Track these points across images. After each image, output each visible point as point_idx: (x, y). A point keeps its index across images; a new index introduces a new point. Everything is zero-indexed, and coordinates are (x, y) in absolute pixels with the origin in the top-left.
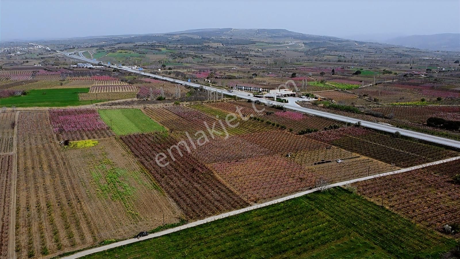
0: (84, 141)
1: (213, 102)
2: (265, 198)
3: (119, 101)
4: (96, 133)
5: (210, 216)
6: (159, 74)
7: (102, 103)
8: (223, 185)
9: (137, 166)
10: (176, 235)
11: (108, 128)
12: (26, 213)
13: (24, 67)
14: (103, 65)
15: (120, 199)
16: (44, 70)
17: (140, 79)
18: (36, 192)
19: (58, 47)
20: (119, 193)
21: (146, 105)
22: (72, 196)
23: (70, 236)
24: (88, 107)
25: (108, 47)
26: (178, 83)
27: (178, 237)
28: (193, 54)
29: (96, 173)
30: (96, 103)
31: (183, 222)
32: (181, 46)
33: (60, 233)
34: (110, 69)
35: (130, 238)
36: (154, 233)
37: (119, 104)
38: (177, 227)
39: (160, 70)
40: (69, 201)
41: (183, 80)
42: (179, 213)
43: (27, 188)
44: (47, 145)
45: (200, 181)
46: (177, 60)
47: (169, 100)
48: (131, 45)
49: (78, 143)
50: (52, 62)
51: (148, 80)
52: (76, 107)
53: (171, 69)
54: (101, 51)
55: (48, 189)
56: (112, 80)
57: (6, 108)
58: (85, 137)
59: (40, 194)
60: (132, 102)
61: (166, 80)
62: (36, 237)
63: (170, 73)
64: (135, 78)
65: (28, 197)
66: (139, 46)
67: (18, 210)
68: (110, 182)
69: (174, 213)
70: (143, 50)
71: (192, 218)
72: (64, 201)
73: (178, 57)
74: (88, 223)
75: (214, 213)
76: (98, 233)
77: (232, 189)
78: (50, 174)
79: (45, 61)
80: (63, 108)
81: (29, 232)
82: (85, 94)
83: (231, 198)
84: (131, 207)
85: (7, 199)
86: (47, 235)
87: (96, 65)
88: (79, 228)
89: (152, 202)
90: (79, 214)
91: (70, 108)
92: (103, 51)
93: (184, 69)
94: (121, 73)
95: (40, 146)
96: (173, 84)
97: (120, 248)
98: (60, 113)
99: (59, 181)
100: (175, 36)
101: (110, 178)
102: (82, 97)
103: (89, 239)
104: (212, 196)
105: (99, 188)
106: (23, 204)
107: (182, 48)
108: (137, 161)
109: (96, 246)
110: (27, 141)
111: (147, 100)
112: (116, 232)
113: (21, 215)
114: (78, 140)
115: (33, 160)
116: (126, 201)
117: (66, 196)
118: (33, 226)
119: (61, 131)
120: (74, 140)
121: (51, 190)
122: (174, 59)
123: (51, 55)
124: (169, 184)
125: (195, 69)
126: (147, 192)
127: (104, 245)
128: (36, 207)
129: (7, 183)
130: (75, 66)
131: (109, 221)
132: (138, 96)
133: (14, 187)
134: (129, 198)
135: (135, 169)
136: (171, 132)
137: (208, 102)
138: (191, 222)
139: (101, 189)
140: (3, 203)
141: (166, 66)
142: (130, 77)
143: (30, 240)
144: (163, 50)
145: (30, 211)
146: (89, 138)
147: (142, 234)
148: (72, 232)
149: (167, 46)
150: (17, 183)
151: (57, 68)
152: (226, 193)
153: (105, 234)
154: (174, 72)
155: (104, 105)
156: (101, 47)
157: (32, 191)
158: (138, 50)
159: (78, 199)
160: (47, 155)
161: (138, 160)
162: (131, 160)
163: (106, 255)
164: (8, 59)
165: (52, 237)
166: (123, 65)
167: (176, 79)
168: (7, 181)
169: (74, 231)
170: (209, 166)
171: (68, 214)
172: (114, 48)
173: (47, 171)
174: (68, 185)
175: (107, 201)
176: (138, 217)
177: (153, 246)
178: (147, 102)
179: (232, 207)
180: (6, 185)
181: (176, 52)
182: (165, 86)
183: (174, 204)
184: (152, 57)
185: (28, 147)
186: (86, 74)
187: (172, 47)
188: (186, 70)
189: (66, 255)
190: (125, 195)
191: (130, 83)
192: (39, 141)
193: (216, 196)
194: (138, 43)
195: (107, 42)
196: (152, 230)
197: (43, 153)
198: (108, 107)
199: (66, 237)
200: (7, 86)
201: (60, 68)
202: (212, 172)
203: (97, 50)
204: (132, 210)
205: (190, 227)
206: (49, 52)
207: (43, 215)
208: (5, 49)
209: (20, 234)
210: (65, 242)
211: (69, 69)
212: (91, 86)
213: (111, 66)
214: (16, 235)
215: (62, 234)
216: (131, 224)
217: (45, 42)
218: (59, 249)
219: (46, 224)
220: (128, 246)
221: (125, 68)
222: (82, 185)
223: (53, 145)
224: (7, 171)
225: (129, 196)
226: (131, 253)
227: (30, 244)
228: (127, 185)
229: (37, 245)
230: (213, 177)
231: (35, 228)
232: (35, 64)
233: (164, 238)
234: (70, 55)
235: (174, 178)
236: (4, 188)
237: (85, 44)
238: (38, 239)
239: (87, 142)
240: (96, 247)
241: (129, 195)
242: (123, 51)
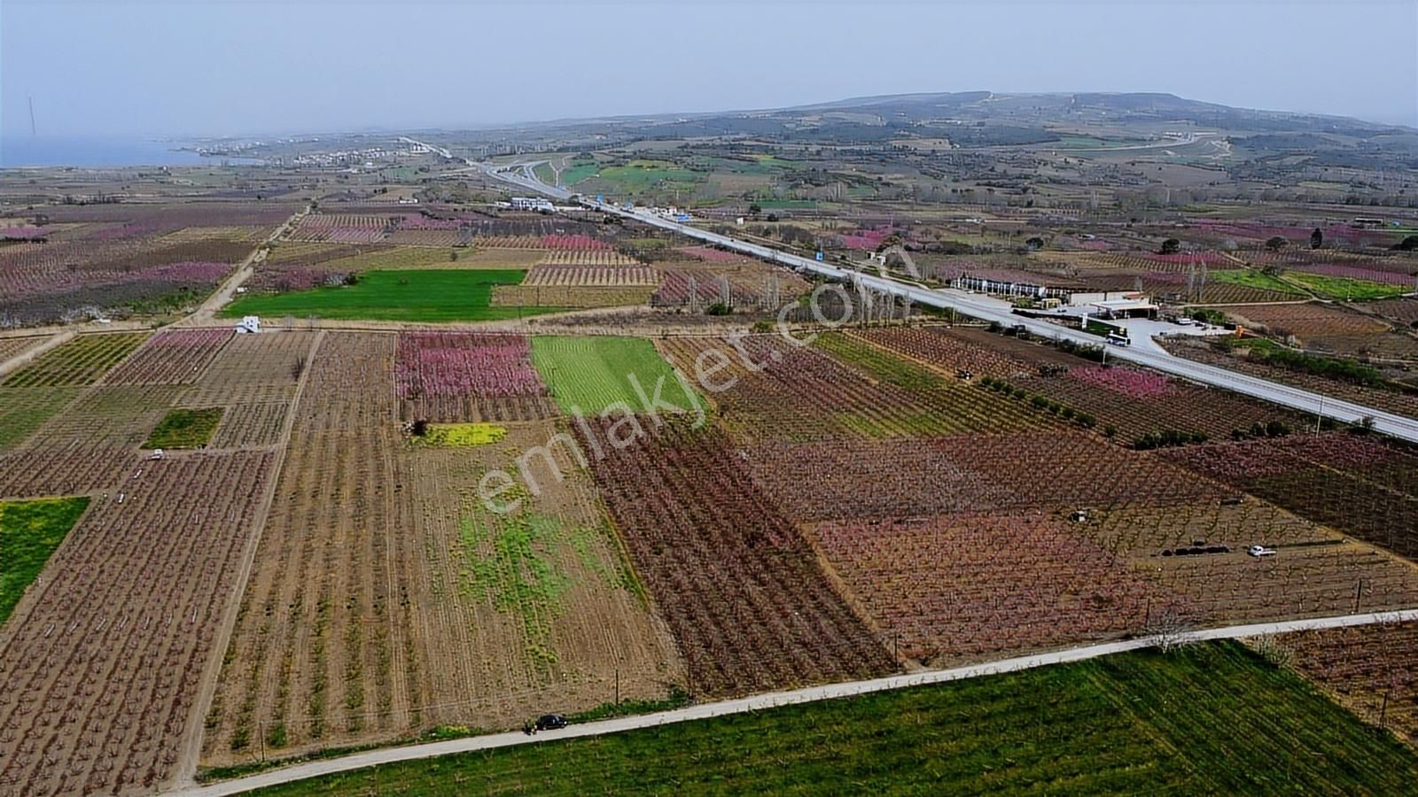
0: (468, 426)
1: (875, 325)
2: (960, 654)
3: (598, 312)
4: (509, 404)
5: (767, 689)
6: (734, 233)
7: (549, 317)
8: (838, 598)
9: (593, 512)
10: (644, 739)
11: (544, 393)
12: (262, 621)
13: (379, 205)
14: (581, 204)
15: (520, 608)
16: (421, 215)
17: (673, 249)
18: (304, 565)
19: (473, 150)
20: (519, 590)
21: (670, 328)
22: (392, 585)
23: (354, 703)
24: (507, 326)
25: (606, 151)
26: (782, 264)
27: (652, 745)
28: (854, 172)
29: (475, 523)
30: (533, 314)
31: (679, 699)
32: (819, 148)
33: (330, 690)
34: (599, 214)
35: (512, 730)
36: (583, 723)
37: (596, 320)
38: (655, 714)
39: (740, 221)
40: (380, 598)
41: (801, 255)
42: (676, 669)
43: (286, 550)
44: (367, 431)
45: (766, 576)
46: (799, 192)
47: (742, 313)
48: (671, 145)
49: (450, 429)
50: (446, 194)
51: (698, 250)
52: (474, 326)
53: (776, 220)
54: (583, 162)
55: (335, 559)
56: (596, 247)
57: (293, 319)
58: (476, 415)
59: (311, 573)
60: (636, 317)
61: (750, 254)
62: (268, 690)
63: (767, 233)
64: (662, 246)
65: (279, 576)
66: (693, 147)
67: (245, 608)
68: (505, 554)
69: (661, 667)
70: (704, 160)
71: (709, 690)
72: (367, 599)
73: (806, 182)
74: (411, 669)
75: (781, 684)
76: (432, 701)
77: (860, 609)
78: (353, 517)
79: (429, 190)
80: (441, 326)
81: (254, 677)
82: (510, 288)
83: (849, 639)
84: (541, 635)
85: (226, 576)
86: (298, 689)
87: (562, 203)
88: (382, 681)
89: (607, 627)
90: (395, 640)
91: (458, 326)
92: (592, 161)
93: (813, 220)
94: (624, 227)
95: (351, 433)
96: (767, 266)
97: (477, 755)
98: (430, 342)
99: (370, 539)
100: (807, 119)
101: (509, 541)
102: (501, 295)
103: (401, 716)
104: (791, 625)
105: (470, 569)
106: (261, 596)
107: (823, 154)
108: (598, 497)
109: (414, 741)
110: (322, 416)
111: (678, 312)
112: (480, 707)
113: (246, 624)
114: (453, 422)
115: (320, 474)
116: (534, 616)
117: (375, 583)
118: (268, 662)
119: (414, 394)
120: (442, 421)
121: (341, 562)
122: (791, 188)
123: (450, 174)
124: (670, 576)
125: (849, 221)
126: (600, 593)
127: (434, 740)
128: (291, 606)
129: (239, 530)
130: (506, 204)
131: (469, 672)
132: (655, 300)
133: (251, 545)
134: (543, 606)
135: (584, 522)
136: (722, 415)
137: (859, 327)
138: (704, 703)
139: (475, 572)
140: (212, 587)
141: (763, 210)
142: (649, 240)
143: (249, 699)
144: (765, 159)
145: (272, 617)
146: (485, 419)
147: (547, 722)
148: (362, 690)
149: (777, 147)
150: (263, 533)
151: (455, 210)
152: (839, 624)
153: (445, 708)
154: (782, 229)
155: (551, 322)
156: (585, 153)
157: (296, 557)
158: (689, 160)
159: (406, 596)
160: (361, 461)
161: (600, 495)
162: (583, 491)
163: (432, 770)
164: (339, 182)
165: (307, 698)
166: (638, 205)
167: (783, 249)
168: (240, 524)
169: (369, 687)
170: (806, 530)
171: (367, 635)
172: (622, 155)
173: (347, 506)
174: (390, 553)
175: (481, 610)
176: (553, 668)
177: (571, 764)
178: (677, 318)
179: (845, 669)
180: (236, 536)
181: (802, 167)
182: (743, 270)
183: (667, 640)
184: (728, 181)
185: (319, 434)
186: (527, 230)
187: (791, 152)
188: (818, 224)
189: (327, 756)
190: (536, 598)
191: (641, 259)
192: (352, 419)
193: (803, 626)
194: (692, 141)
195: (606, 135)
196: (581, 714)
197: (353, 450)
198: (562, 328)
199: (342, 702)
200: (316, 259)
201: (464, 210)
202: (811, 551)
203: (574, 158)
204: (541, 646)
205: (695, 718)
206: (447, 162)
207: (300, 633)
208: (339, 154)
209: (231, 679)
210: (336, 716)
211: (485, 214)
212: (532, 265)
213: (602, 208)
214: (221, 680)
215: (336, 691)
216: (529, 686)
217: (442, 135)
218: (316, 734)
219: (301, 659)
220: (501, 754)
221: (642, 214)
222: (428, 555)
223: (384, 432)
224: (250, 496)
225: (545, 602)
226: (503, 775)
227: (246, 710)
228: (548, 566)
229: (263, 716)
230: (812, 567)
231: (270, 667)
232: (401, 199)
233: (609, 743)
234: (499, 172)
235: (691, 559)
236: (229, 543)
237: (545, 141)
238: (270, 700)
239: (475, 430)
240: (411, 742)
241: (547, 597)
242: (645, 163)
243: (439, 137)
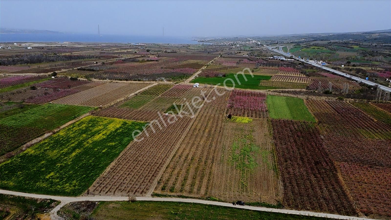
0: (243, 118)
1: (381, 102)
2: (381, 215)
3: (289, 90)
4: (256, 113)
5: (308, 210)
6: (339, 69)
7: (274, 90)
8: (341, 187)
9: (270, 146)
10: (266, 215)
11: (267, 111)
12: (177, 159)
13: (238, 56)
14: (293, 59)
15: (242, 169)
16: (247, 59)
17: (318, 73)
18: (191, 148)
19: (266, 42)
20: (243, 164)
21: (310, 96)
22: (211, 157)
23: (192, 185)
24: (262, 91)
25: (305, 44)
26: (353, 80)
27: (267, 217)
28: (388, 52)
29: (237, 144)
30: (270, 89)
31: (279, 206)
32: (377, 44)
33: (188, 180)
34: (298, 62)
35: (230, 202)
36: (249, 206)
37: (288, 92)
38: (271, 209)
39: (343, 66)
40: (207, 159)
41: (361, 78)
42: (281, 197)
43: (188, 143)
44: (217, 115)
45: (319, 176)
46: (366, 58)
47: (335, 94)
48: (325, 42)
49: (238, 118)
50: (256, 54)
51: (325, 74)
52: (252, 91)
53: (355, 66)
54: (297, 46)
55: (199, 147)
56: (294, 71)
57: (207, 85)
58: (246, 115)
59: (192, 150)
60: (300, 92)
61: (343, 76)
62: (174, 177)
63: (351, 70)
64: (315, 72)
65: (184, 149)
66: (333, 43)
67: (174, 156)
68: (242, 154)
69: (277, 195)
70: (335, 47)
71: (289, 206)
72: (203, 160)
73: (369, 55)
74: (209, 180)
75: (313, 209)
76: (211, 189)
77: (348, 192)
78: (207, 137)
79: (251, 53)
80: (244, 90)
81: (171, 173)
82: (266, 81)
83: (341, 201)
84: (245, 178)
85: (173, 147)
86: (181, 178)
87: (288, 58)
88: (201, 181)
89: (265, 180)
90: (208, 171)
91: (249, 90)
92: (299, 46)
93: (369, 67)
94: (305, 66)
95: (213, 115)
96: (348, 80)
97: (218, 207)
98: (239, 94)
99: (209, 144)
100: (374, 35)
101: (244, 150)
102: (263, 83)
103: (203, 192)
104: (322, 192)
105: (232, 156)
106: (179, 153)
107: (377, 46)
108: (273, 142)
109: (204, 199)
110: (207, 110)
111: (314, 92)
112: (223, 194)
113: (174, 160)
114: (239, 116)
115: (202, 125)
116: (245, 172)
117: (207, 155)
118: (176, 170)
119: (231, 107)
120: (236, 115)
121: (200, 148)
122: (364, 56)
123: (258, 49)
124: (287, 169)
125: (382, 68)
126: (266, 170)
127: (209, 200)
128: (185, 157)
129: (179, 136)
130: (272, 58)
131: (223, 184)
132: (308, 88)
133: (181, 140)
134: (248, 170)
135: (267, 149)
136: (319, 124)
137: (375, 102)
138: (287, 209)
139: (233, 157)
140: (169, 149)
141: (352, 63)
142: (311, 70)
143: (169, 178)
144: (356, 47)
145: (180, 159)
146: (248, 116)
147: (239, 203)
148: (195, 182)
149: (361, 44)
150: (184, 138)
151: (257, 58)
152: (339, 195)
153: (215, 192)
154: (356, 69)
155: (274, 91)
156: (298, 44)
157: (190, 145)
158: (330, 47)
159: (213, 160)
160: (213, 123)
161: (274, 142)
162: (269, 140)
163: (206, 208)
164: (229, 50)
165: (182, 181)
166: (311, 59)
167: (355, 75)
168: (180, 134)
169: (197, 182)
170: (336, 163)
171: (201, 168)
172: (309, 45)
173: (206, 135)
174: (213, 148)
175: (231, 168)
176: (246, 188)
177: (243, 216)
178: (314, 94)
179: (336, 210)
180: (178, 137)
181: (369, 50)
182: (339, 81)
183: (281, 187)
184: (342, 54)
185: (205, 115)
186: (276, 65)
187: (366, 45)
188: (370, 68)
189: (182, 197)
190: (247, 168)
191: (307, 75)
192: (214, 112)
193: (326, 193)
194: (332, 41)
195: (306, 39)
196: (250, 203)
197: (211, 120)
198: (277, 93)
199: (189, 184)
200: (217, 69)
201: (259, 59)
202: (336, 171)
203: (295, 45)
204: (244, 181)
205: (283, 213)
206: (259, 45)
207: (185, 164)
208: (231, 42)
209: (166, 172)
210: (187, 188)
211: (265, 60)
212: (274, 75)
213: (300, 60)
214: (164, 172)
215: (189, 181)
216: (238, 192)
217: (259, 38)
218: (181, 191)
219: (184, 171)
220: (225, 208)
221: (313, 63)
222: (222, 151)
223: (221, 116)
224: (184, 128)
225: (249, 169)
226: (224, 214)
227: (167, 181)
228: (253, 159)
229: (170, 184)
230: (335, 177)
231: (176, 172)
232: (244, 55)
233: (255, 213)
234: (272, 48)
235: (296, 165)
236: (176, 139)
237: (287, 40)
238: (173, 180)
239: (244, 119)
240: (203, 199)
241: (250, 168)
242: (316, 47)
243: (258, 39)
